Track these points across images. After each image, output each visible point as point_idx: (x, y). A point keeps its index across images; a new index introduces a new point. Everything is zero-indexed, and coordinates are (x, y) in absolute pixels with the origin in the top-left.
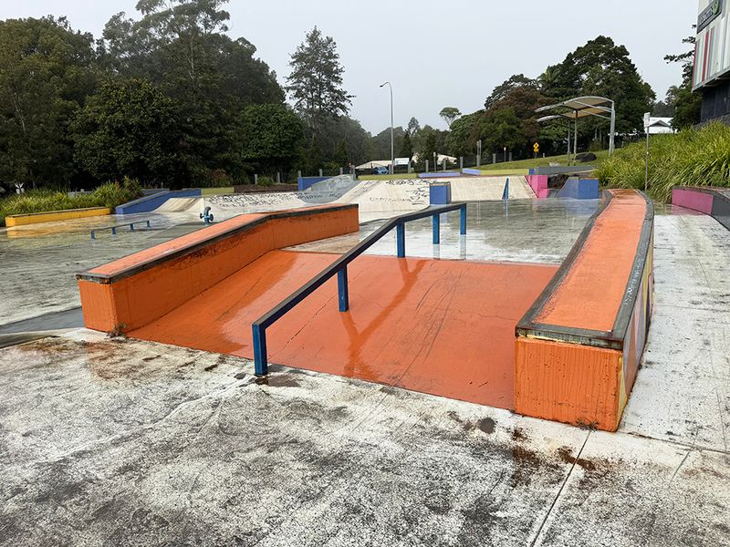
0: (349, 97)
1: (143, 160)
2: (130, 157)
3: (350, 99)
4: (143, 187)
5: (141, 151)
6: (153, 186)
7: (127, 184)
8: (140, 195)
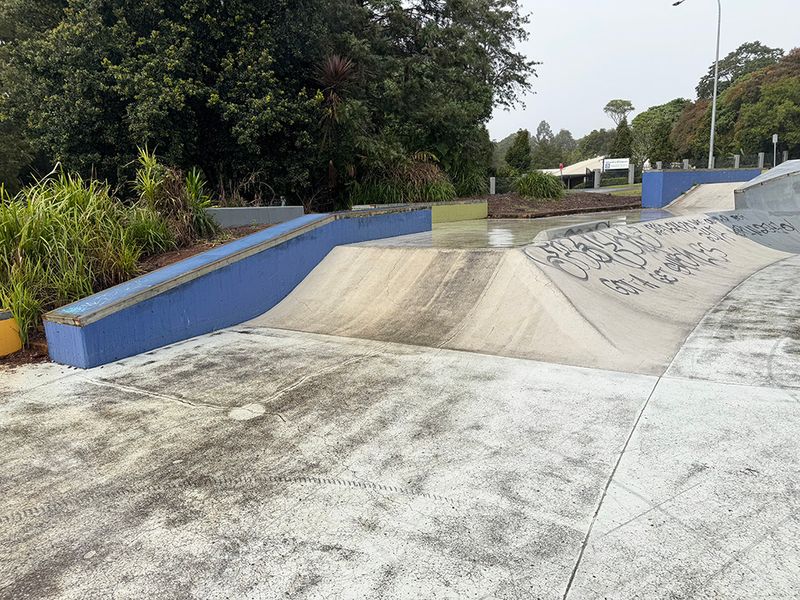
0: (530, 64)
1: (217, 109)
2: (175, 93)
3: (532, 67)
4: (216, 199)
5: (209, 81)
6: (248, 197)
7: (146, 182)
8: (203, 232)
